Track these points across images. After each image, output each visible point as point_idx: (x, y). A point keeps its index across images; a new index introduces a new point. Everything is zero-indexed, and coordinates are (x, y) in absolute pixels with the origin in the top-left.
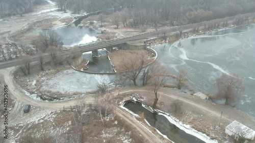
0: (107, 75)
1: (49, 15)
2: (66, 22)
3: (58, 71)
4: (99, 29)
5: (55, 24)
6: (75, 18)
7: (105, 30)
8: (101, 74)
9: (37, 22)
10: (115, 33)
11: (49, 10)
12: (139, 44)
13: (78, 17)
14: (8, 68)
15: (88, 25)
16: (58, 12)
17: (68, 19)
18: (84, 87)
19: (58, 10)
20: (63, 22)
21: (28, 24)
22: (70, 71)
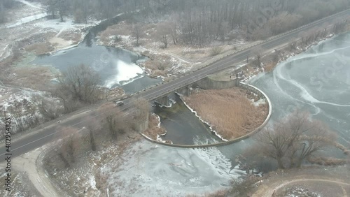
0: (215, 148)
1: (38, 28)
2: (73, 39)
3: (122, 148)
4: (135, 49)
5: (56, 44)
6: (83, 31)
7: (147, 52)
8: (204, 147)
9: (23, 41)
10: (168, 58)
11: (32, 18)
12: (227, 79)
13: (87, 29)
14: (28, 154)
15: (112, 42)
16: (50, 21)
17: (72, 32)
18: (192, 180)
19: (49, 18)
20: (68, 40)
21: (10, 46)
22: (145, 145)
